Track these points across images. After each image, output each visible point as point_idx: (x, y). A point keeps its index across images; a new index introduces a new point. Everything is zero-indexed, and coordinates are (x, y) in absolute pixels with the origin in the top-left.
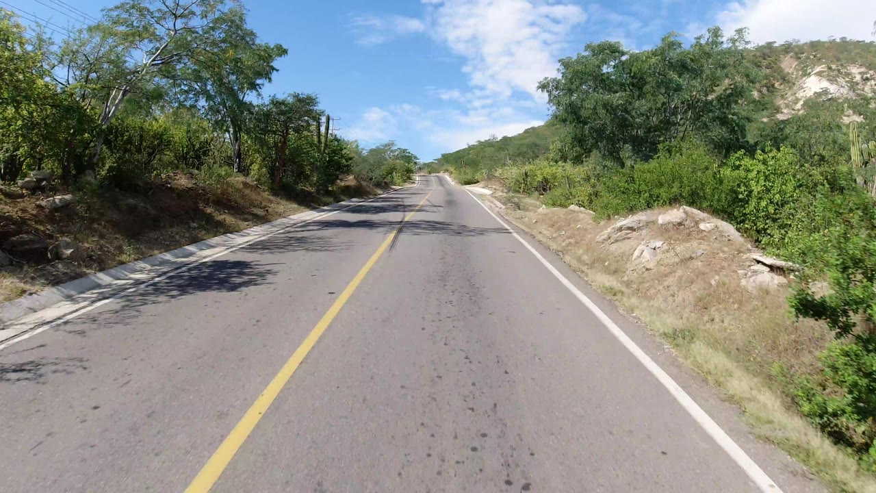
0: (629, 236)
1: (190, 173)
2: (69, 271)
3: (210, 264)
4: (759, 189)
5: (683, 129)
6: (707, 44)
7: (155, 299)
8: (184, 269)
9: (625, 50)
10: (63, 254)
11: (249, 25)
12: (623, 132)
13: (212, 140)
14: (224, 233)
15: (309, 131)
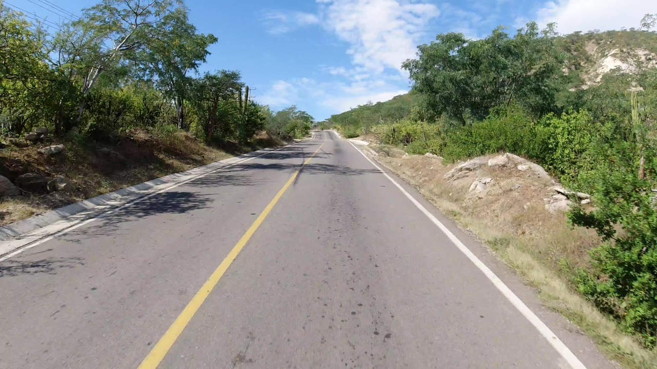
0: (467, 174)
1: (147, 130)
2: (63, 199)
3: (164, 194)
4: (564, 140)
5: (509, 97)
6: (526, 34)
7: (127, 218)
8: (146, 198)
9: (466, 39)
10: (58, 187)
11: (190, 21)
12: (465, 99)
13: (162, 105)
14: (173, 173)
15: (234, 98)
